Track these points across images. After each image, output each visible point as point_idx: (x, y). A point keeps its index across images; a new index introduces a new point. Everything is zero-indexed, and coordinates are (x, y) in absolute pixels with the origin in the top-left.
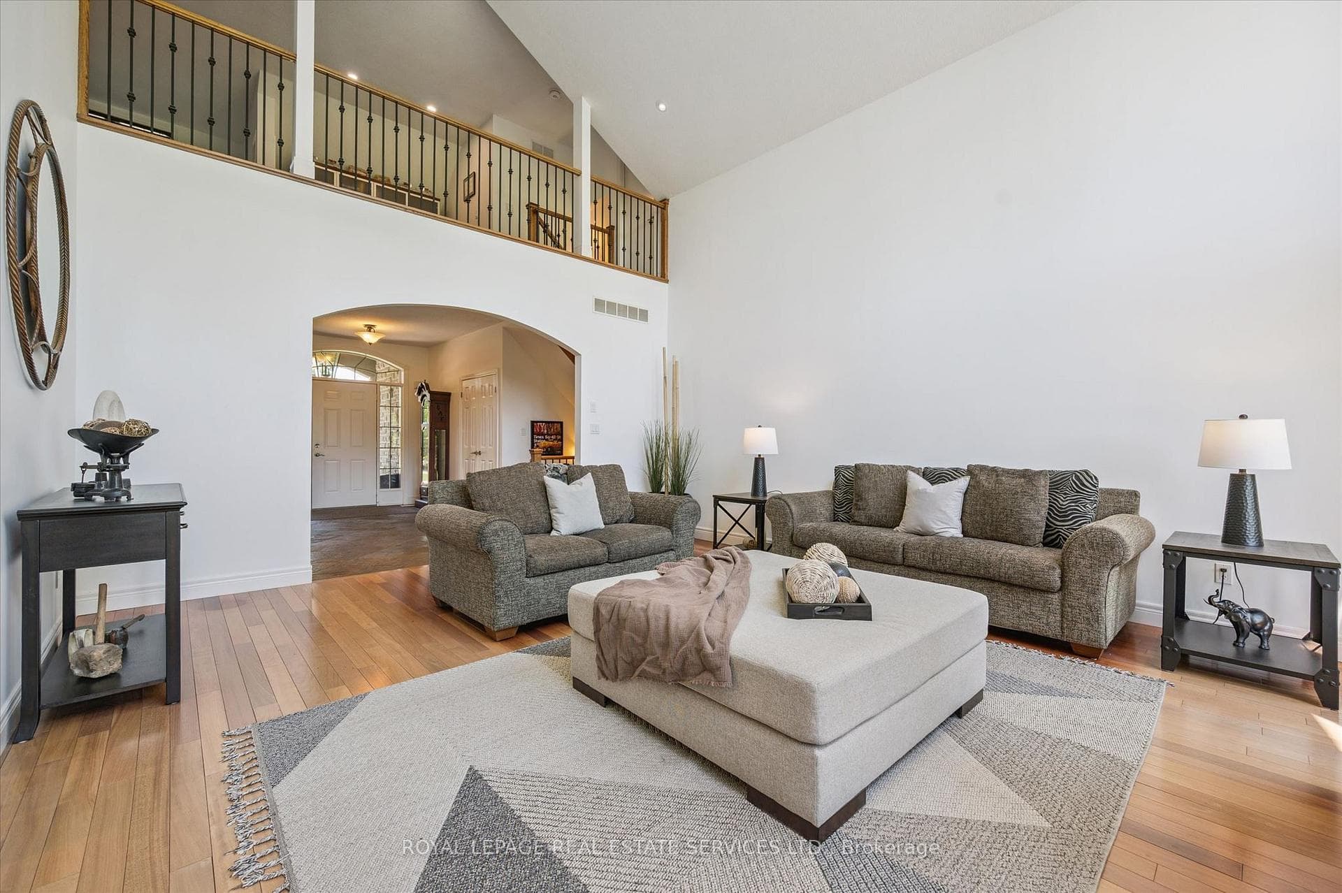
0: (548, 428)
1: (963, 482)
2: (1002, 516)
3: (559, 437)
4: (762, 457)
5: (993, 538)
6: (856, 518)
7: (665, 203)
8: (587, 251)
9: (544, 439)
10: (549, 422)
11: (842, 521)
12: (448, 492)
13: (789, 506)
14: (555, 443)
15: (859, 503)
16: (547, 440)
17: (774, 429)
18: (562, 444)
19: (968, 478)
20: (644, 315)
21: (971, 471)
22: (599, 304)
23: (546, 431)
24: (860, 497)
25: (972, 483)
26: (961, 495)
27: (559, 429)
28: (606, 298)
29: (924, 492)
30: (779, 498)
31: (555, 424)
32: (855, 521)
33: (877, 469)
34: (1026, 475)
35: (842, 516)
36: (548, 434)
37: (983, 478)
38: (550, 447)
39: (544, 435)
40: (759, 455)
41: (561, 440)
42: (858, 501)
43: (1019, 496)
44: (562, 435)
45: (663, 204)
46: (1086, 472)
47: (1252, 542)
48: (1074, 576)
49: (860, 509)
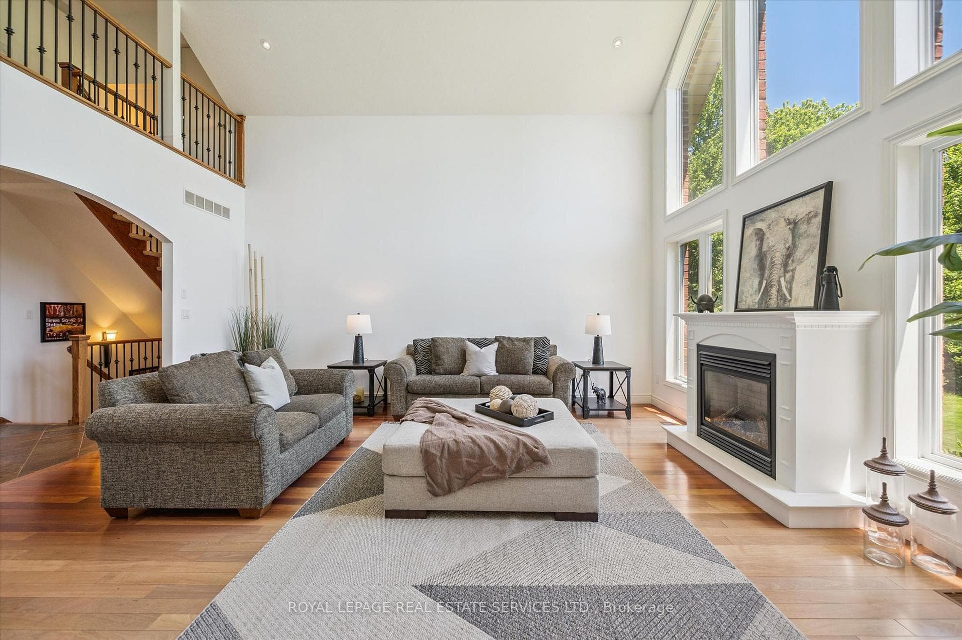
0: (66, 311)
1: (495, 346)
2: (516, 362)
3: (80, 320)
4: (360, 335)
5: (511, 373)
6: (437, 371)
7: (242, 119)
8: (178, 143)
9: (61, 322)
10: (66, 304)
11: (423, 374)
12: (129, 391)
13: (403, 368)
14: (76, 326)
15: (438, 362)
16: (64, 323)
17: (369, 316)
18: (84, 327)
19: (497, 343)
20: (226, 212)
21: (497, 339)
22: (189, 196)
23: (62, 314)
24: (438, 358)
25: (500, 346)
26: (495, 352)
27: (81, 312)
28: (196, 192)
29: (476, 353)
30: (396, 363)
31: (75, 306)
32: (436, 373)
33: (446, 340)
34: (526, 341)
35: (423, 370)
36: (65, 317)
37: (505, 343)
38: (68, 331)
39: (60, 318)
40: (359, 334)
41: (84, 323)
42: (437, 360)
43: (524, 350)
44: (84, 318)
45: (239, 121)
46: (545, 337)
47: (602, 363)
48: (559, 385)
49: (439, 365)
